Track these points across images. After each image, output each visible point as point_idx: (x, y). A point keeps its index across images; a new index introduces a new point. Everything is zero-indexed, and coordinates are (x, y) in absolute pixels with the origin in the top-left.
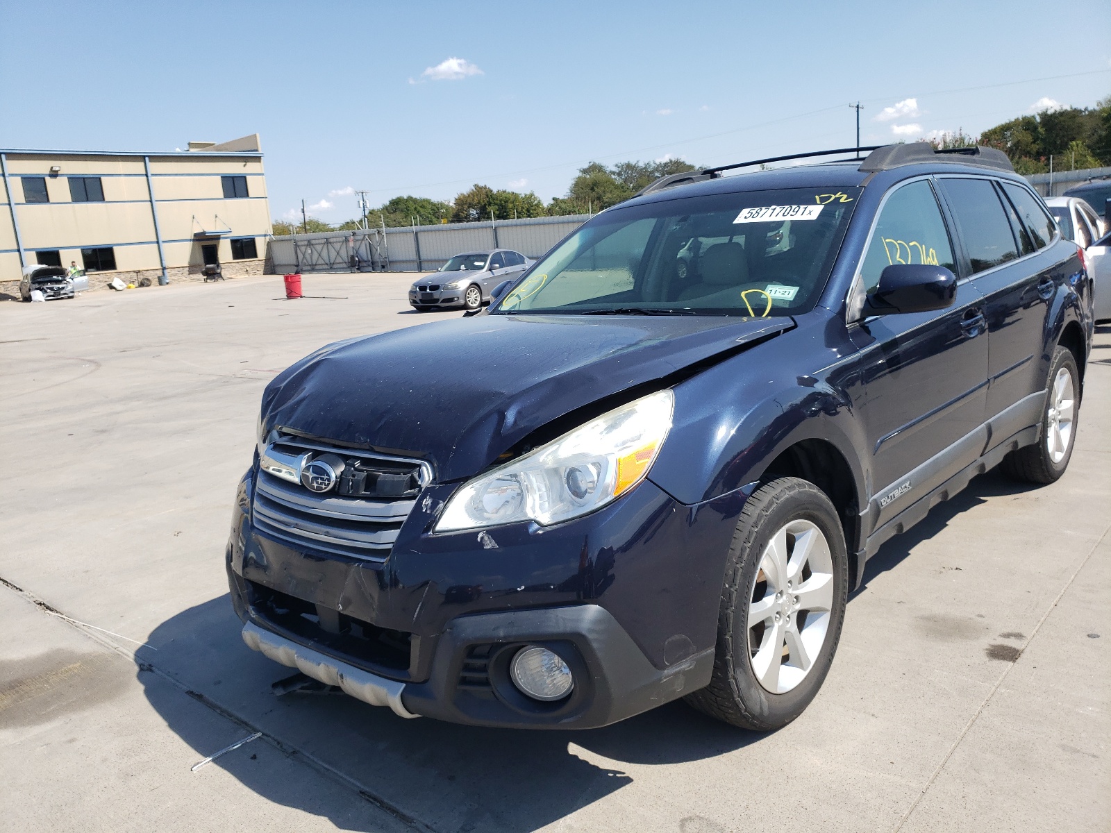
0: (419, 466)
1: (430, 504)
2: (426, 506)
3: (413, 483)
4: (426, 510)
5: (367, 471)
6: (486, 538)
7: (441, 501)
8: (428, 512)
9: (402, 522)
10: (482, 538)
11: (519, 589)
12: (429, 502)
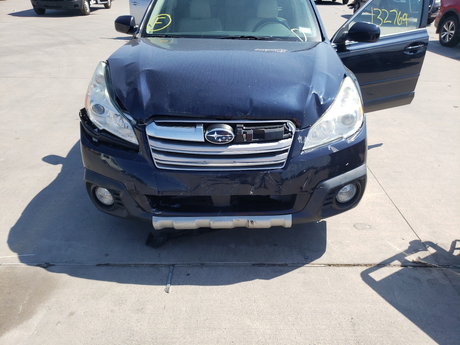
0: (286, 123)
1: (301, 139)
2: (300, 140)
3: (286, 131)
4: (301, 142)
5: (252, 129)
6: (332, 148)
7: (305, 137)
8: (302, 142)
9: (288, 149)
10: (331, 148)
11: (346, 165)
12: (301, 138)
